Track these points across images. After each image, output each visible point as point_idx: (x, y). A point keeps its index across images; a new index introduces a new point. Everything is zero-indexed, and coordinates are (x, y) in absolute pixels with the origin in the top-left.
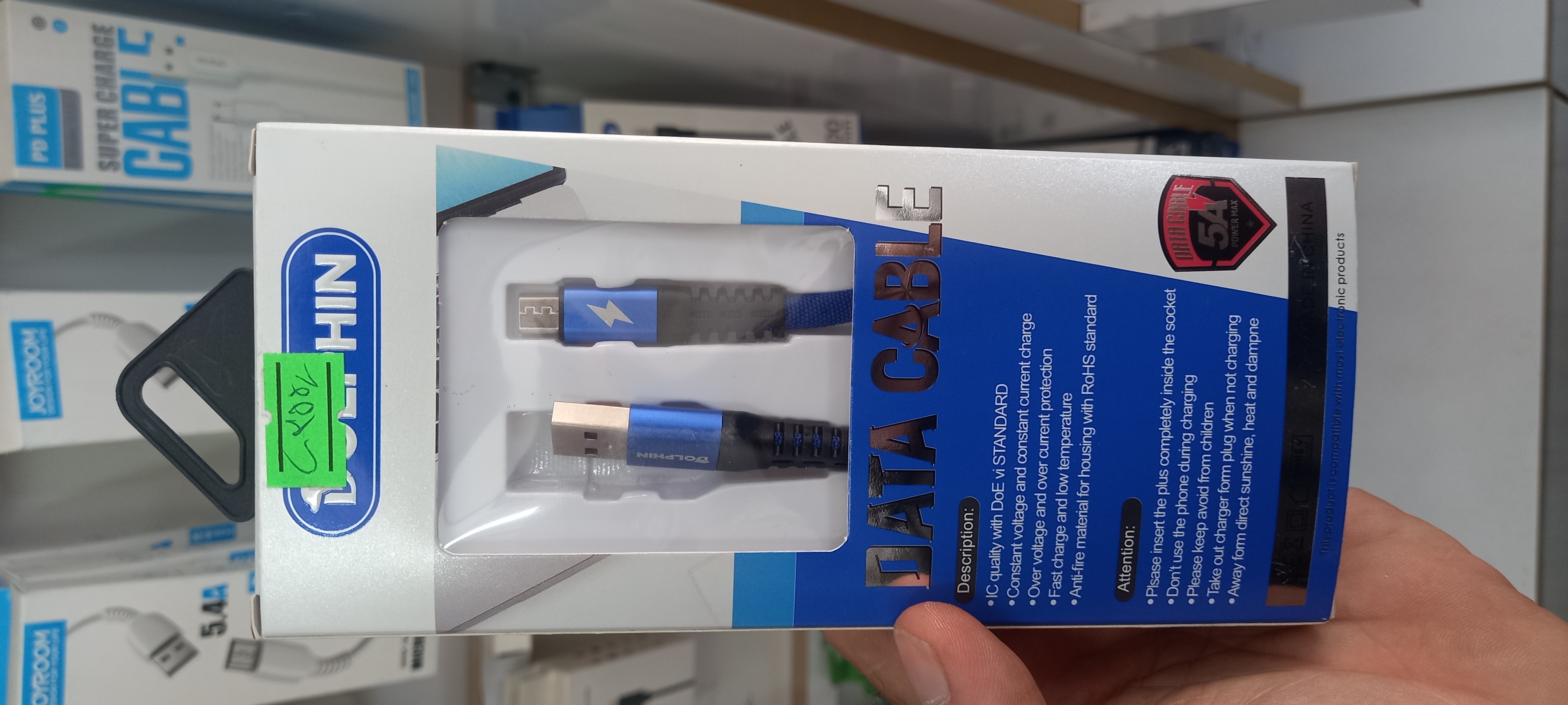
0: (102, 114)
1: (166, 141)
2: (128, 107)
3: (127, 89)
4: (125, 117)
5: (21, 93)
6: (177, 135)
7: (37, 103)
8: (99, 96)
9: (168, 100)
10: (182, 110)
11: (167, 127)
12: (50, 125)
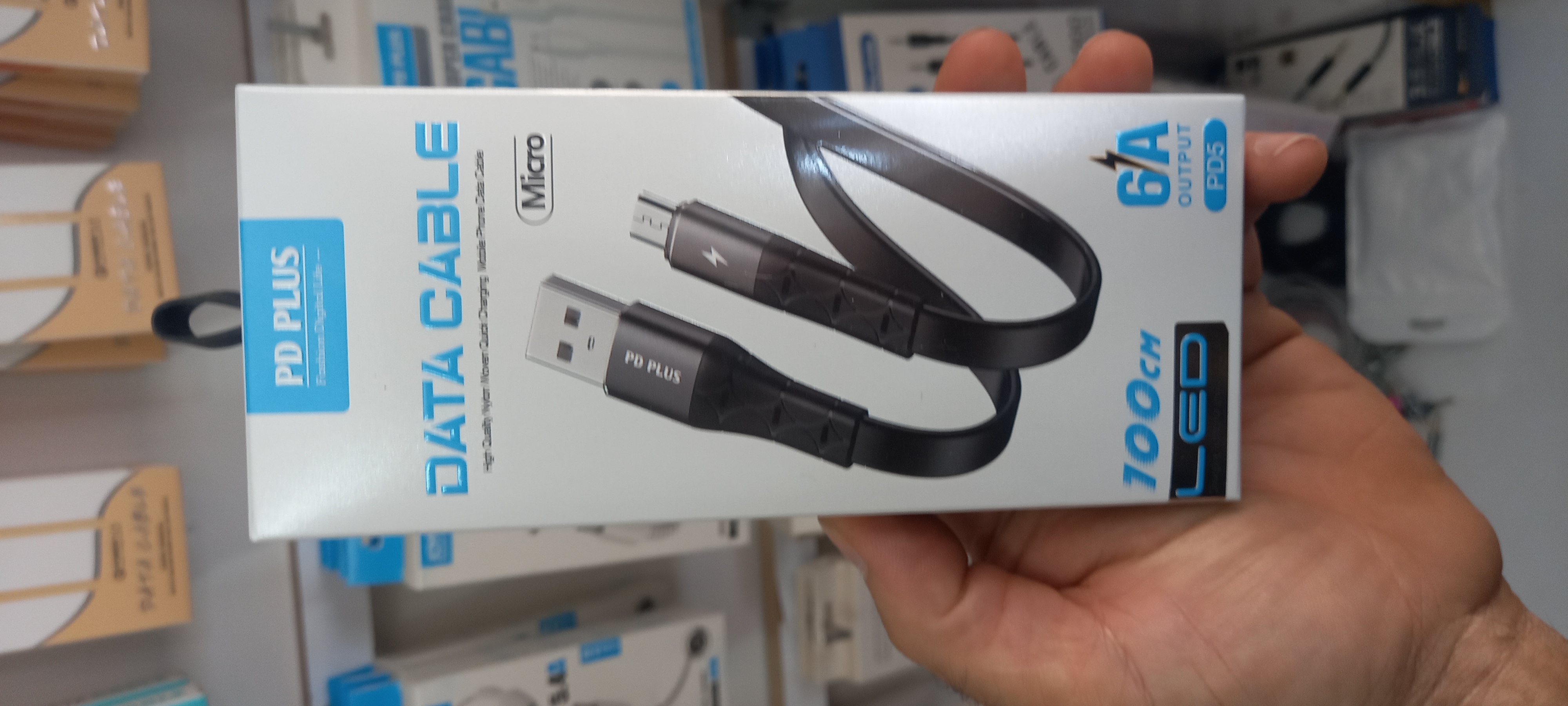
0: (448, 48)
1: (497, 69)
2: (466, 40)
3: (464, 25)
4: (464, 49)
5: (383, 32)
6: (506, 64)
7: (395, 39)
8: (443, 32)
9: (496, 34)
10: (507, 42)
11: (497, 57)
12: (407, 58)
